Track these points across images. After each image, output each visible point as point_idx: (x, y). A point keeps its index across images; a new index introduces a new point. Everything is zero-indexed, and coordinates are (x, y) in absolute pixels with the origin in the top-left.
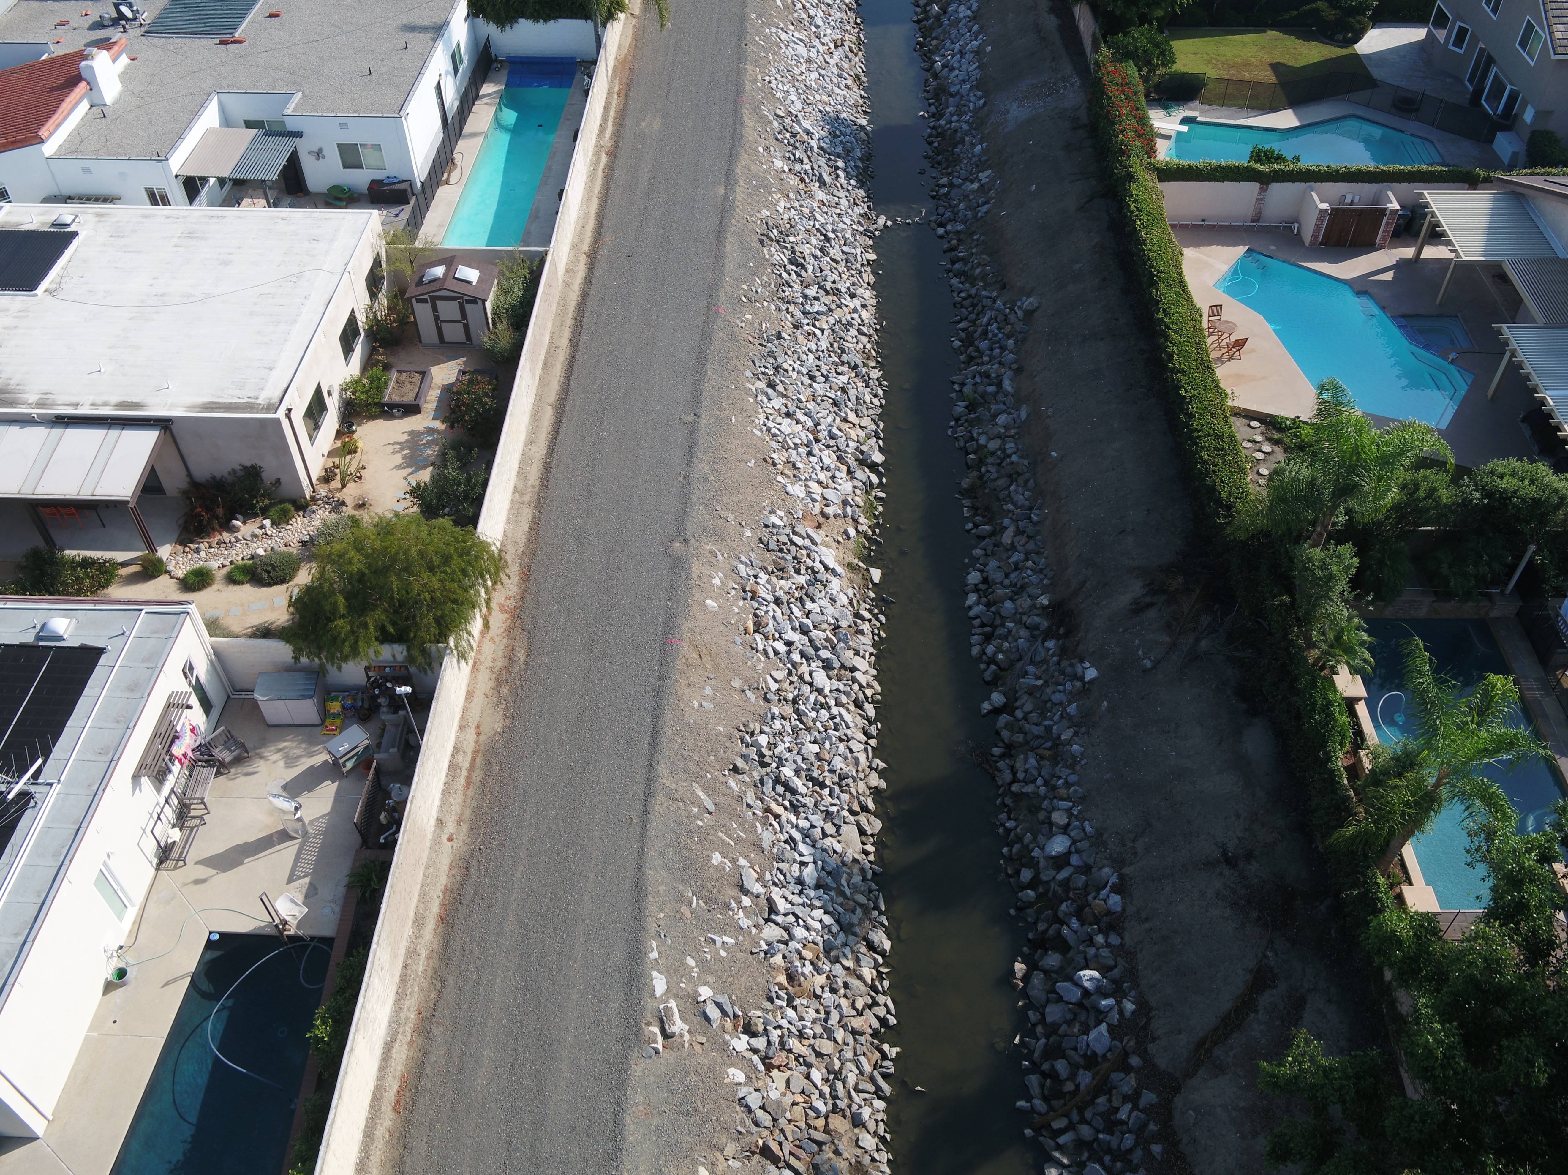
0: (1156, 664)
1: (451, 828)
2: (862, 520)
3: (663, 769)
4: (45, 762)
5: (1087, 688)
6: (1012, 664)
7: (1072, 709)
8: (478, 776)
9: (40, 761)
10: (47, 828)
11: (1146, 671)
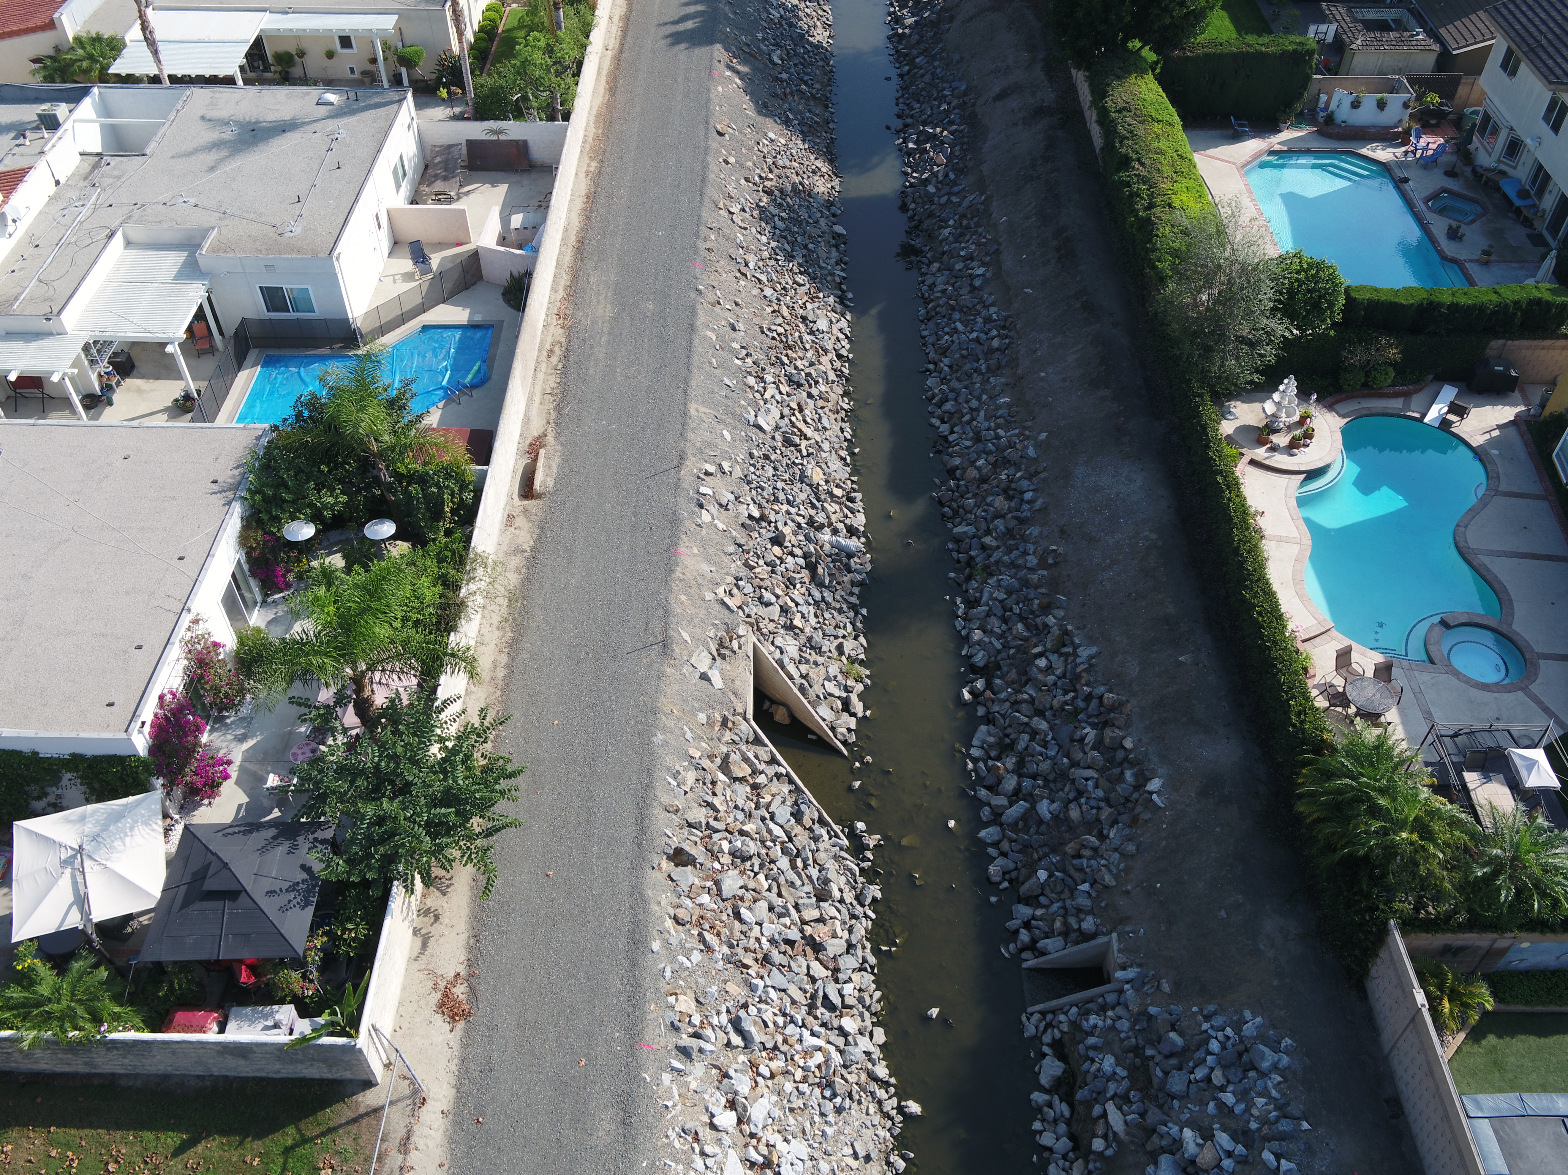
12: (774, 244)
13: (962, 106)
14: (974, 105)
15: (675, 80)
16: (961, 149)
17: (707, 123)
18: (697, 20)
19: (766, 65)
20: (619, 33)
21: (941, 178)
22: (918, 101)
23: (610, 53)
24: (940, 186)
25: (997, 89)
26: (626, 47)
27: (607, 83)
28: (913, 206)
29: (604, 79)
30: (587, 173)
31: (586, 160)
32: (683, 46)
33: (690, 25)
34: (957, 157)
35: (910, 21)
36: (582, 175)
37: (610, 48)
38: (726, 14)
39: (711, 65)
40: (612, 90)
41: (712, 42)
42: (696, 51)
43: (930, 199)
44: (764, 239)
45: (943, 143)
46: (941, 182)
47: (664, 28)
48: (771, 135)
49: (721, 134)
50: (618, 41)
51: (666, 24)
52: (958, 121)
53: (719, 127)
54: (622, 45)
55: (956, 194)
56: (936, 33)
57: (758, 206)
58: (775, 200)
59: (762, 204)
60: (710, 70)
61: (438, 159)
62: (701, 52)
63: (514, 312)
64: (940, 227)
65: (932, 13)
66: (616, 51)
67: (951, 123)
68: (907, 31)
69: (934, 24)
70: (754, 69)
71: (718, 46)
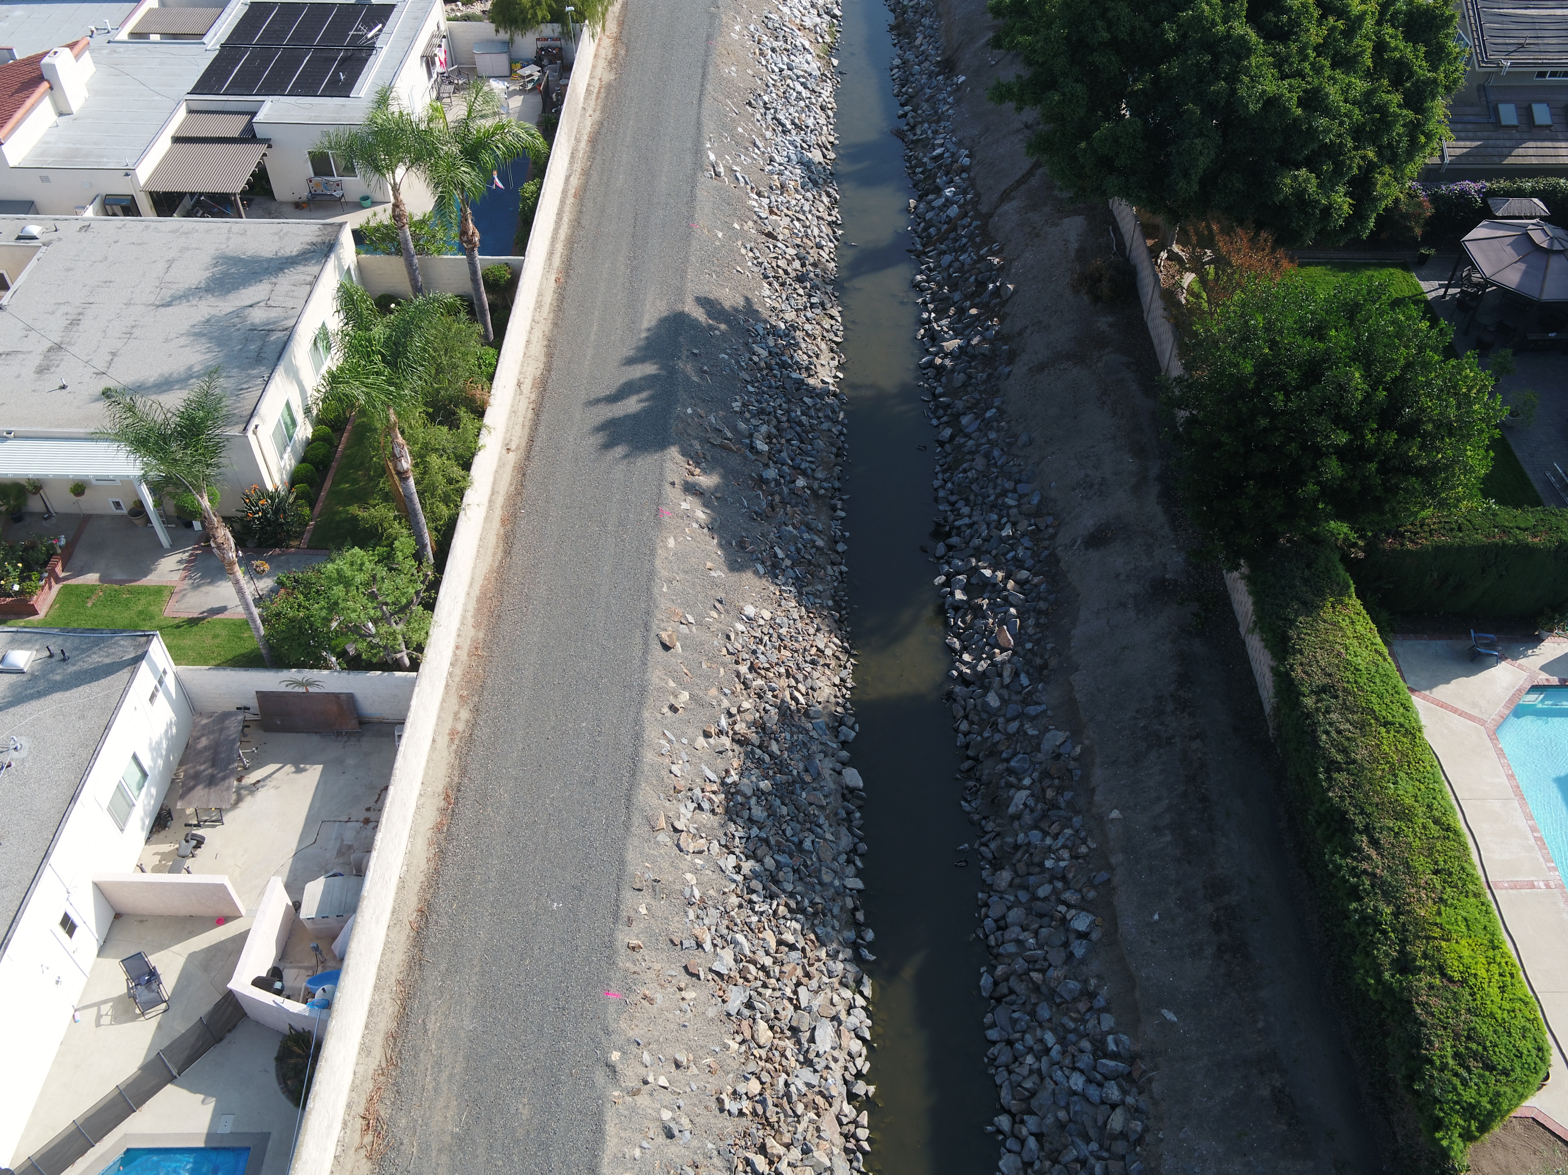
0: (997, 63)
1: (590, 112)
2: (827, 37)
3: (709, 87)
4: (383, 26)
5: (959, 87)
6: (917, 93)
7: (950, 100)
8: (602, 95)
9: (380, 26)
10: (384, 61)
11: (992, 66)
12: (748, 866)
13: (1036, 535)
14: (1053, 537)
15: (605, 526)
16: (1037, 625)
17: (647, 627)
18: (644, 395)
19: (745, 458)
20: (530, 414)
21: (1007, 680)
22: (967, 502)
23: (512, 458)
24: (1005, 693)
25: (1088, 522)
26: (538, 444)
27: (503, 522)
28: (964, 726)
29: (498, 513)
30: (453, 733)
31: (454, 702)
32: (620, 451)
33: (632, 405)
34: (1030, 638)
35: (952, 345)
36: (444, 740)
37: (513, 446)
38: (688, 378)
39: (659, 495)
40: (508, 541)
41: (662, 445)
42: (639, 462)
43: (989, 720)
44: (732, 861)
45: (1007, 603)
46: (1007, 687)
47: (594, 410)
48: (750, 610)
49: (666, 648)
50: (527, 430)
51: (598, 401)
52: (1029, 563)
53: (664, 636)
54: (531, 440)
55: (1033, 719)
56: (990, 376)
57: (723, 783)
58: (753, 752)
59: (729, 781)
60: (658, 500)
61: (204, 742)
62: (646, 462)
63: (290, 1105)
64: (1010, 786)
65: (984, 340)
66: (521, 454)
67: (1019, 564)
68: (948, 362)
69: (989, 360)
70: (728, 474)
71: (674, 452)
